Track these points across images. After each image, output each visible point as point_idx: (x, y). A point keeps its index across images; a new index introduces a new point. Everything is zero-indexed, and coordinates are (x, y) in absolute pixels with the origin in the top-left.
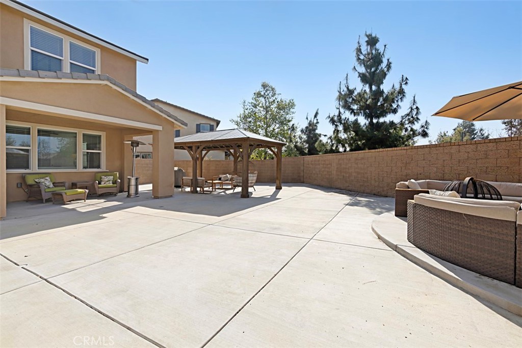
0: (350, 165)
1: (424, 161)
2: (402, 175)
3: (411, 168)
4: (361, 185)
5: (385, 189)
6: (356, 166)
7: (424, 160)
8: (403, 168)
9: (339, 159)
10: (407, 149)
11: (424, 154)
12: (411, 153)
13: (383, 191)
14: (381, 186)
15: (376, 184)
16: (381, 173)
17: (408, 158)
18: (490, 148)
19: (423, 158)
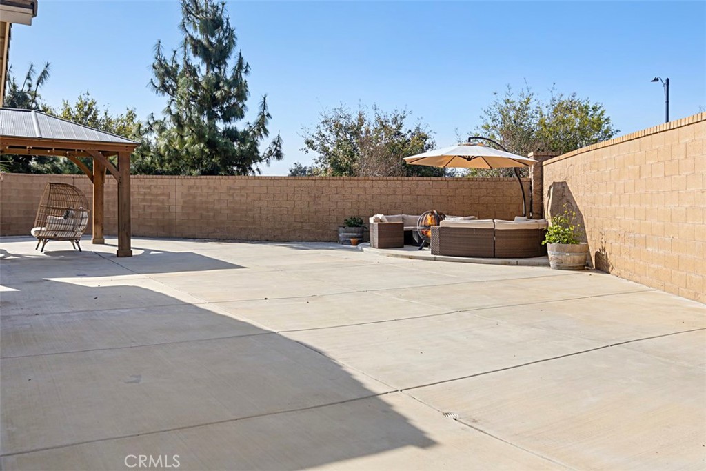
0: (216, 197)
1: (337, 196)
2: (309, 212)
3: (321, 203)
4: (241, 228)
5: (285, 231)
6: (230, 199)
7: (337, 194)
8: (311, 203)
9: (190, 187)
10: (315, 180)
11: (336, 187)
12: (320, 185)
13: (282, 234)
14: (278, 227)
15: (270, 226)
16: (278, 209)
17: (317, 190)
18: (397, 186)
19: (335, 192)
